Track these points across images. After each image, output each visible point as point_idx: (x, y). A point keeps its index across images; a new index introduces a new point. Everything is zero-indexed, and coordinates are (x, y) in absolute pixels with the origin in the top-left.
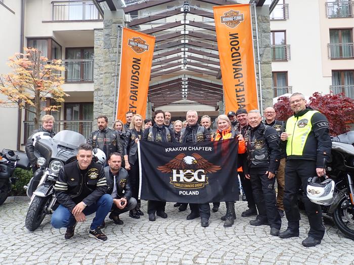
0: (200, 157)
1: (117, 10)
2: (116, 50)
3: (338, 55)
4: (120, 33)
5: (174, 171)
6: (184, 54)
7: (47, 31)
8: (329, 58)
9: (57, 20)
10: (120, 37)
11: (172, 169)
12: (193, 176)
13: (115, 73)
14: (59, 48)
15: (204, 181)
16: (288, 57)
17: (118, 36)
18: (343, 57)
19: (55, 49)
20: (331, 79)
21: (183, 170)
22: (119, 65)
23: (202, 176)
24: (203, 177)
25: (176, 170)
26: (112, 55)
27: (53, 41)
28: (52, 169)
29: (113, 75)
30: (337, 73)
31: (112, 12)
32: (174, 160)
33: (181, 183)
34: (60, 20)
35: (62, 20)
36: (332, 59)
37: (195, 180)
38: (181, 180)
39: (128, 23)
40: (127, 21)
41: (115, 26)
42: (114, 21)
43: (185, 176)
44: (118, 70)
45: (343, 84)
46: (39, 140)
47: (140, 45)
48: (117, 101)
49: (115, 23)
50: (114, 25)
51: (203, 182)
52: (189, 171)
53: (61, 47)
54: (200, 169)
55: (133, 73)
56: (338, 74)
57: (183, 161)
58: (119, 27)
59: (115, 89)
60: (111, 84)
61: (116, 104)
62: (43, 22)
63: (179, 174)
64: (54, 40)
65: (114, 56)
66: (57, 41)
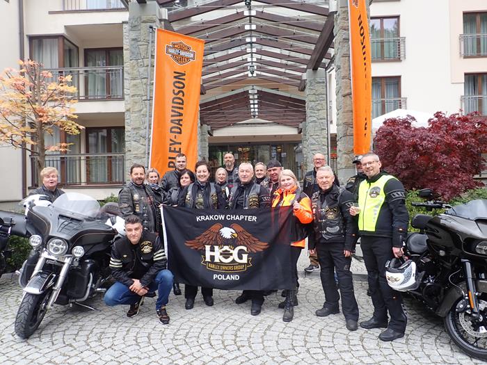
0: (241, 229)
1: (148, 2)
2: (147, 62)
3: (474, 50)
4: (153, 37)
5: (208, 248)
6: (252, 57)
7: (56, 26)
8: (461, 56)
9: (70, 9)
10: (153, 42)
11: (204, 245)
12: (231, 254)
13: (146, 95)
14: (75, 50)
15: (246, 262)
16: (402, 56)
17: (150, 42)
18: (482, 53)
19: (70, 50)
20: (462, 86)
21: (219, 245)
22: (152, 84)
23: (243, 255)
24: (245, 257)
25: (209, 246)
26: (142, 70)
27: (65, 41)
28: (51, 250)
29: (144, 98)
30: (471, 77)
31: (141, 6)
32: (208, 232)
33: (216, 264)
34: (74, 9)
35: (78, 9)
36: (465, 57)
37: (234, 261)
38: (217, 260)
39: (165, 20)
40: (164, 18)
41: (145, 26)
42: (144, 18)
43: (221, 254)
44: (151, 91)
45: (480, 94)
46: (33, 208)
47: (182, 53)
48: (151, 136)
49: (144, 22)
50: (144, 24)
51: (244, 264)
52: (226, 248)
53: (77, 48)
54: (241, 245)
55: (175, 94)
56: (473, 79)
57: (219, 233)
58: (151, 27)
59: (147, 119)
60: (142, 112)
61: (149, 141)
62: (51, 13)
63: (214, 251)
64: (67, 39)
65: (145, 70)
66: (70, 40)
